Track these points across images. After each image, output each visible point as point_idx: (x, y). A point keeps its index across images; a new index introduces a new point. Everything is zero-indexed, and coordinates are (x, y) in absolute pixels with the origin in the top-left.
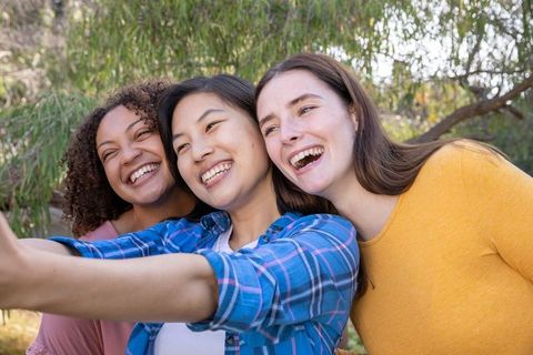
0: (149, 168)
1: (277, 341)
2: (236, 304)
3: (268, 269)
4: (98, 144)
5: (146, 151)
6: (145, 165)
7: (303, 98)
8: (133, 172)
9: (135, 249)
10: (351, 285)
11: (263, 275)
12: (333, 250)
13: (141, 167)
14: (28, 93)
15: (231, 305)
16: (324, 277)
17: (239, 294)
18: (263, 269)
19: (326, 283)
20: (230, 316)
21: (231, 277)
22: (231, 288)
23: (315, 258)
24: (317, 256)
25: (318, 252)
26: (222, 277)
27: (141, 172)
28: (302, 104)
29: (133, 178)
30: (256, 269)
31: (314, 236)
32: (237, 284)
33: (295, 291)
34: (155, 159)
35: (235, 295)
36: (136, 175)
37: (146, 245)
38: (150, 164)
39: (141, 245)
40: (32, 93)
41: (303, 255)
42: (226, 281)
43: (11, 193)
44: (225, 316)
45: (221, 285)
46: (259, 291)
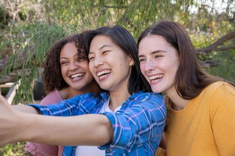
0: (80, 75)
1: (130, 151)
2: (121, 135)
3: (132, 119)
4: (61, 57)
5: (81, 67)
6: (79, 73)
7: (158, 52)
8: (73, 75)
9: (66, 109)
10: (163, 124)
11: (131, 121)
12: (156, 109)
13: (77, 74)
14: (36, 14)
15: (119, 136)
16: (153, 122)
17: (122, 131)
18: (130, 119)
19: (154, 124)
20: (119, 141)
21: (118, 123)
22: (119, 128)
23: (150, 113)
24: (150, 112)
25: (150, 110)
26: (115, 123)
27: (76, 75)
28: (157, 54)
29: (72, 77)
30: (127, 119)
31: (148, 103)
32: (121, 126)
33: (143, 129)
34: (84, 71)
35: (121, 131)
36: (74, 76)
37: (71, 107)
38: (81, 73)
39: (69, 106)
40: (38, 14)
41: (144, 112)
42: (116, 125)
43: (23, 64)
44: (117, 141)
45: (115, 127)
46: (130, 129)
